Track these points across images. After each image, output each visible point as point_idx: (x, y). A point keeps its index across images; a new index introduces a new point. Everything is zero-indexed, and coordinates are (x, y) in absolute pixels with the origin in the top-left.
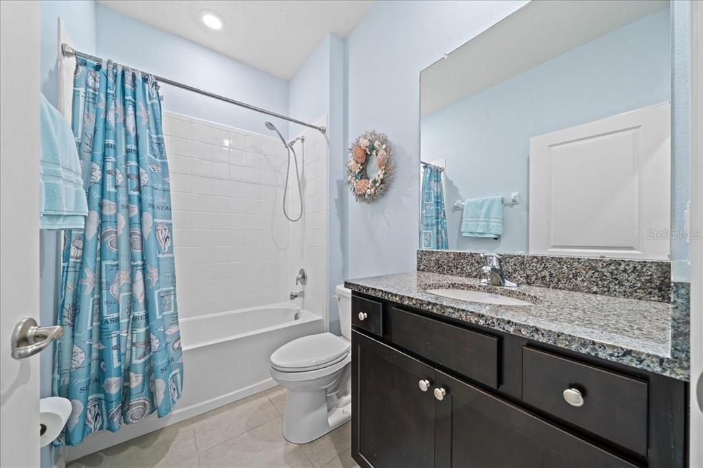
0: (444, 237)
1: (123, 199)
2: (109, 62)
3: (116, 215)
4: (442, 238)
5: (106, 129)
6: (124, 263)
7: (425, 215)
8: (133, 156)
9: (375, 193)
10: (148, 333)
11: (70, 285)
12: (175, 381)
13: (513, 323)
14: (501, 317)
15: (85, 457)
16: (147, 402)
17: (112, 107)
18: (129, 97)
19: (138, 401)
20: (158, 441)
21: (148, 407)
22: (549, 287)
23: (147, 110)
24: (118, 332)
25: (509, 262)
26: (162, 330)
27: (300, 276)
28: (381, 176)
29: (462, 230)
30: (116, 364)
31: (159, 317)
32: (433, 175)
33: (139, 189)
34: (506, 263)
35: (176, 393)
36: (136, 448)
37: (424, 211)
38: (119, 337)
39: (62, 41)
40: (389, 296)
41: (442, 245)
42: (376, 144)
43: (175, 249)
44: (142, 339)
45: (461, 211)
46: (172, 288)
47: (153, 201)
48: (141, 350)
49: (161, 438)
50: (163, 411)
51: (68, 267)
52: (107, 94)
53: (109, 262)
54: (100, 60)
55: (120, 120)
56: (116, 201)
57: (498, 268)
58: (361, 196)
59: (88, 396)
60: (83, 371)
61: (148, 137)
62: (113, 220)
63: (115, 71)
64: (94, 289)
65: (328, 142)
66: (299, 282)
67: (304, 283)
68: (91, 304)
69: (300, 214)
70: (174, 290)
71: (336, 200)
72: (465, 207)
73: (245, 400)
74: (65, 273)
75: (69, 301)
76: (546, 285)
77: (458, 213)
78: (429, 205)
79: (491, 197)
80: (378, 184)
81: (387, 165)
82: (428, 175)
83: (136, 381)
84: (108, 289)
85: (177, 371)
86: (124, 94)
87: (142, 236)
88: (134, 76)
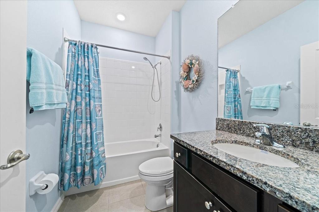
0: (239, 108)
1: (84, 95)
2: (79, 41)
3: (81, 102)
4: (238, 109)
5: (78, 68)
6: (84, 121)
7: (227, 97)
8: (87, 77)
9: (193, 87)
10: (92, 149)
11: (66, 128)
12: (102, 171)
13: (269, 185)
14: (260, 178)
15: (71, 195)
16: (91, 178)
17: (80, 59)
18: (86, 54)
19: (88, 177)
20: (95, 194)
21: (92, 180)
22: (312, 150)
23: (93, 58)
24: (81, 148)
25: (278, 130)
26: (97, 149)
27: (159, 127)
28: (196, 78)
29: (251, 104)
30: (80, 161)
31: (95, 143)
32: (232, 74)
33: (89, 91)
34: (275, 130)
35: (102, 175)
36: (88, 196)
37: (227, 95)
38: (81, 150)
39: (64, 37)
40: (190, 147)
41: (238, 113)
42: (194, 61)
43: (103, 115)
44: (89, 152)
45: (250, 94)
46: (102, 131)
47: (94, 95)
48: (89, 156)
49: (97, 193)
50: (96, 183)
51: (65, 122)
52: (78, 54)
53: (78, 120)
54: (76, 41)
55: (83, 64)
56: (81, 96)
57: (267, 133)
58: (186, 89)
59: (71, 172)
60: (69, 163)
61: (92, 69)
62: (80, 103)
63: (81, 44)
64: (73, 130)
65: (171, 63)
66: (159, 129)
67: (161, 130)
68: (72, 136)
69: (159, 98)
70: (103, 132)
71: (175, 91)
72: (253, 92)
73: (132, 182)
74: (64, 124)
75: (66, 135)
76: (310, 149)
77: (248, 95)
78: (229, 91)
79: (271, 85)
80: (194, 82)
81: (199, 72)
82: (229, 75)
83: (87, 169)
84: (77, 131)
85: (103, 166)
86: (84, 53)
87: (90, 110)
88: (88, 46)
